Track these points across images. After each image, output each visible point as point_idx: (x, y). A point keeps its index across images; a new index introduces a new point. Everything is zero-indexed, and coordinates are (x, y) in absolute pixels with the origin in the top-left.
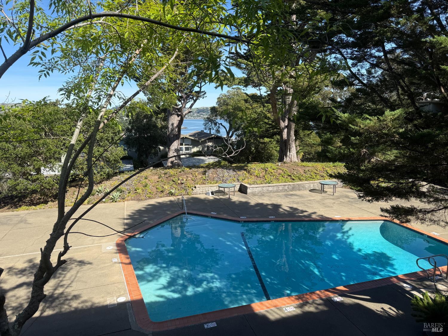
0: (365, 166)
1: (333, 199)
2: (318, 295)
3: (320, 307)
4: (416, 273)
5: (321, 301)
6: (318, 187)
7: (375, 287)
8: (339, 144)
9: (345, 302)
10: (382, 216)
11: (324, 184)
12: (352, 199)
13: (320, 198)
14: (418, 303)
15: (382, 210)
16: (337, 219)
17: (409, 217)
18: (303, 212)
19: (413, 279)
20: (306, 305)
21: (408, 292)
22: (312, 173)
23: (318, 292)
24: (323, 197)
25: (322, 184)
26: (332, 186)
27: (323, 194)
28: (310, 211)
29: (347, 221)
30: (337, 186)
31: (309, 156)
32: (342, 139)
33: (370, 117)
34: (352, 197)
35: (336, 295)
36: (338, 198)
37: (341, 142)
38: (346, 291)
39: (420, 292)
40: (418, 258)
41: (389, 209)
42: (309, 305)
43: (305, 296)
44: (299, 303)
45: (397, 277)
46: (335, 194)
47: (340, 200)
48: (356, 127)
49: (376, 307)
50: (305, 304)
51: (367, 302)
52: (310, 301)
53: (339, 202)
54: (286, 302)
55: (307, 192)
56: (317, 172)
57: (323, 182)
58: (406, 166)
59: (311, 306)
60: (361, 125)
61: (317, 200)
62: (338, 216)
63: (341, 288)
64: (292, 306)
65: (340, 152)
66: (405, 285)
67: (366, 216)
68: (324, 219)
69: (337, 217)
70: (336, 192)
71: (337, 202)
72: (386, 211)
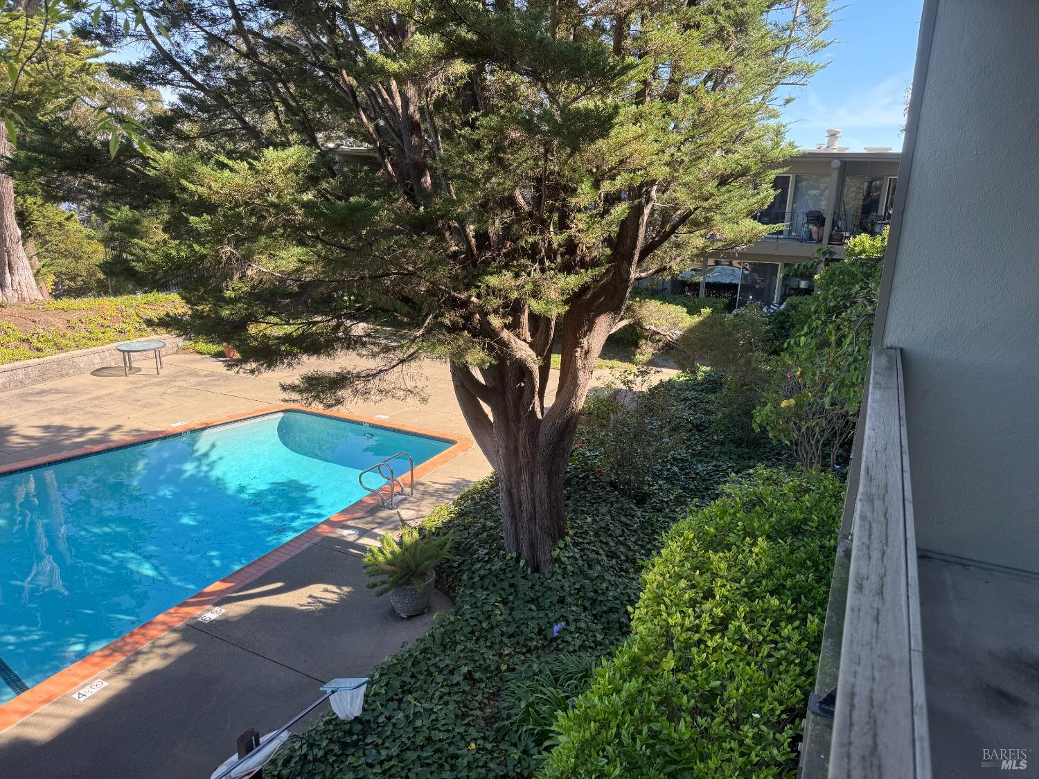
0: (234, 290)
1: (159, 384)
2: (163, 623)
3: (175, 651)
4: (361, 501)
5: (174, 636)
6: (115, 360)
7: (288, 557)
8: (161, 236)
9: (230, 614)
10: (286, 401)
11: (129, 352)
12: (205, 376)
13: (126, 387)
14: (376, 559)
15: (284, 388)
16: (179, 430)
17: (340, 393)
18: (83, 431)
19: (358, 515)
20: (134, 661)
21: (353, 545)
22: (92, 327)
23: (161, 617)
24: (132, 383)
25: (124, 351)
26: (151, 354)
27: (132, 377)
28: (104, 425)
29: (203, 429)
30: (163, 352)
31: (72, 284)
32: (167, 222)
33: (230, 163)
34: (205, 373)
35: (209, 607)
36: (173, 379)
37: (165, 230)
38: (229, 588)
39: (374, 536)
40: (361, 472)
41: (297, 383)
42: (142, 658)
43: (129, 640)
44: (115, 664)
45: (328, 522)
46: (160, 371)
47: (177, 384)
48: (200, 189)
49: (296, 599)
50: (132, 659)
51: (279, 596)
52: (145, 646)
53: (176, 389)
54: (75, 675)
55: (88, 378)
56: (106, 323)
57: (124, 345)
58: (322, 281)
59: (151, 656)
60: (212, 184)
61: (118, 394)
62: (180, 424)
63: (217, 586)
64: (97, 678)
65: (167, 256)
66: (345, 532)
67: (244, 409)
68: (144, 439)
69: (177, 425)
70: (164, 365)
71: (169, 391)
72: (293, 388)
